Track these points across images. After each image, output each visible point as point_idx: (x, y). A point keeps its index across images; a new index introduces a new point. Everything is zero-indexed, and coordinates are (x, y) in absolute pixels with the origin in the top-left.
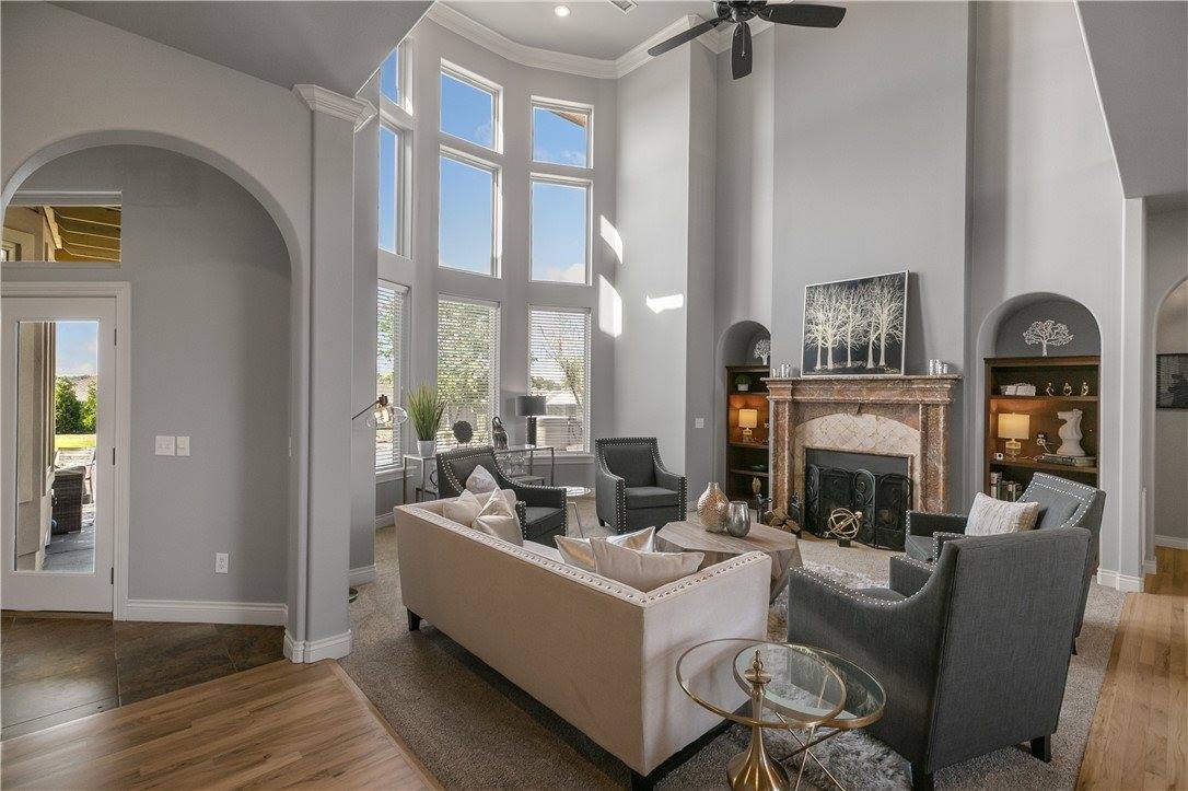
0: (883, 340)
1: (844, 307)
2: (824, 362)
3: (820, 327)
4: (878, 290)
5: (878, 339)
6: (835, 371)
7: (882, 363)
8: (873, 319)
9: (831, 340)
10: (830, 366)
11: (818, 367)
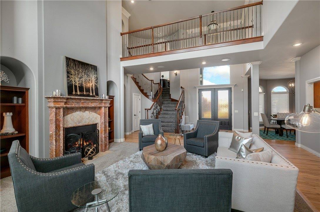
0: (94, 87)
1: (80, 71)
2: (76, 91)
3: (72, 76)
4: (90, 69)
5: (92, 85)
6: (80, 95)
7: (94, 94)
8: (90, 78)
9: (78, 83)
10: (79, 93)
11: (74, 93)
